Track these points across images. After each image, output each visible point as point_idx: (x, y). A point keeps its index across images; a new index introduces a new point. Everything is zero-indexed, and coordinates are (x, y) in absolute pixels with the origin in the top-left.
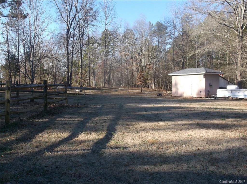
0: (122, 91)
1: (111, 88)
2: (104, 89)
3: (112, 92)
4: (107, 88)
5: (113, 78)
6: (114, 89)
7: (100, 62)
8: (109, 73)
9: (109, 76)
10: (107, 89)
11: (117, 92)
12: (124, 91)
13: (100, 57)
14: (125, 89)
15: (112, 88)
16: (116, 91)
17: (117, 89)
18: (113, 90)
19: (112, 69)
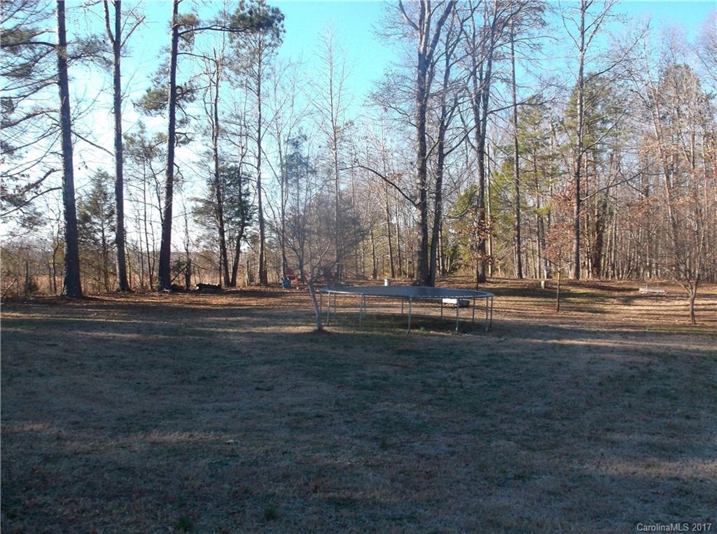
0: (657, 300)
1: (603, 288)
2: (573, 290)
3: (608, 308)
4: (589, 287)
5: (616, 247)
6: (619, 290)
7: (564, 184)
8: (599, 228)
9: (600, 239)
10: (589, 291)
11: (632, 308)
12: (664, 303)
13: (563, 168)
14: (669, 289)
15: (610, 289)
16: (628, 301)
17: (632, 293)
18: (614, 298)
19: (611, 214)
